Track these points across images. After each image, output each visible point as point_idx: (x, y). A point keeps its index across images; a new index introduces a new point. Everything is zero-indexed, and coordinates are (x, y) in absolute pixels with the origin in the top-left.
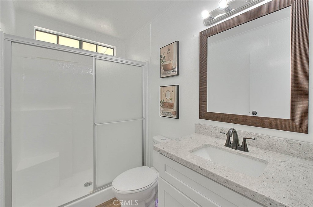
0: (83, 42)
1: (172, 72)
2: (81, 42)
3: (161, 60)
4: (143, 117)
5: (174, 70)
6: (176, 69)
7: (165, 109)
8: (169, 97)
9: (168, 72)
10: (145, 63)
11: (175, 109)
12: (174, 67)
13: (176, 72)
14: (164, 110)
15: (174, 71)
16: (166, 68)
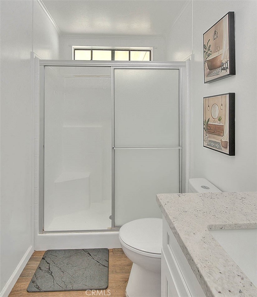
0: (115, 51)
1: (222, 70)
2: (113, 51)
3: (205, 53)
4: (181, 145)
5: (224, 66)
6: (228, 65)
7: (210, 135)
8: (216, 115)
9: (215, 72)
10: (185, 62)
11: (226, 137)
12: (224, 62)
13: (228, 70)
14: (209, 137)
15: (224, 69)
16: (212, 66)
